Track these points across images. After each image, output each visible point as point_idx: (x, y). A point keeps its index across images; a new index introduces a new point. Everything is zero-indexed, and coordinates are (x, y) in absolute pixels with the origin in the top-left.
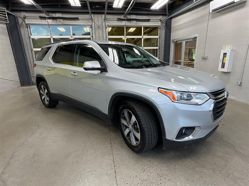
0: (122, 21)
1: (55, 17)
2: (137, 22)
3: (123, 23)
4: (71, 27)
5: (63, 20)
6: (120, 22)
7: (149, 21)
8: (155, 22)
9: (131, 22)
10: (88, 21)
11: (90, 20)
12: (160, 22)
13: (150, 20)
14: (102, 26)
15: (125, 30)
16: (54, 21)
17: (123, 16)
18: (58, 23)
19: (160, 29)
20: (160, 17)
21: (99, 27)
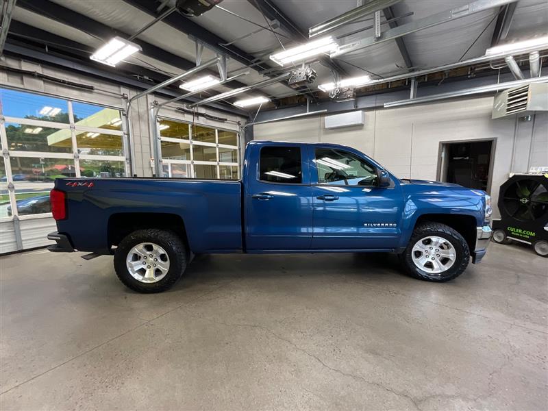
0: (183, 113)
1: (19, 68)
2: (208, 121)
3: (188, 118)
4: (70, 103)
5: (44, 81)
6: (180, 115)
7: (224, 122)
8: (232, 125)
9: (200, 117)
10: (117, 101)
11: (121, 98)
12: (238, 127)
13: (226, 120)
14: (146, 115)
15: (190, 131)
16: (10, 78)
17: (185, 105)
18: (27, 86)
19: (239, 136)
20: (239, 119)
21: (140, 117)
